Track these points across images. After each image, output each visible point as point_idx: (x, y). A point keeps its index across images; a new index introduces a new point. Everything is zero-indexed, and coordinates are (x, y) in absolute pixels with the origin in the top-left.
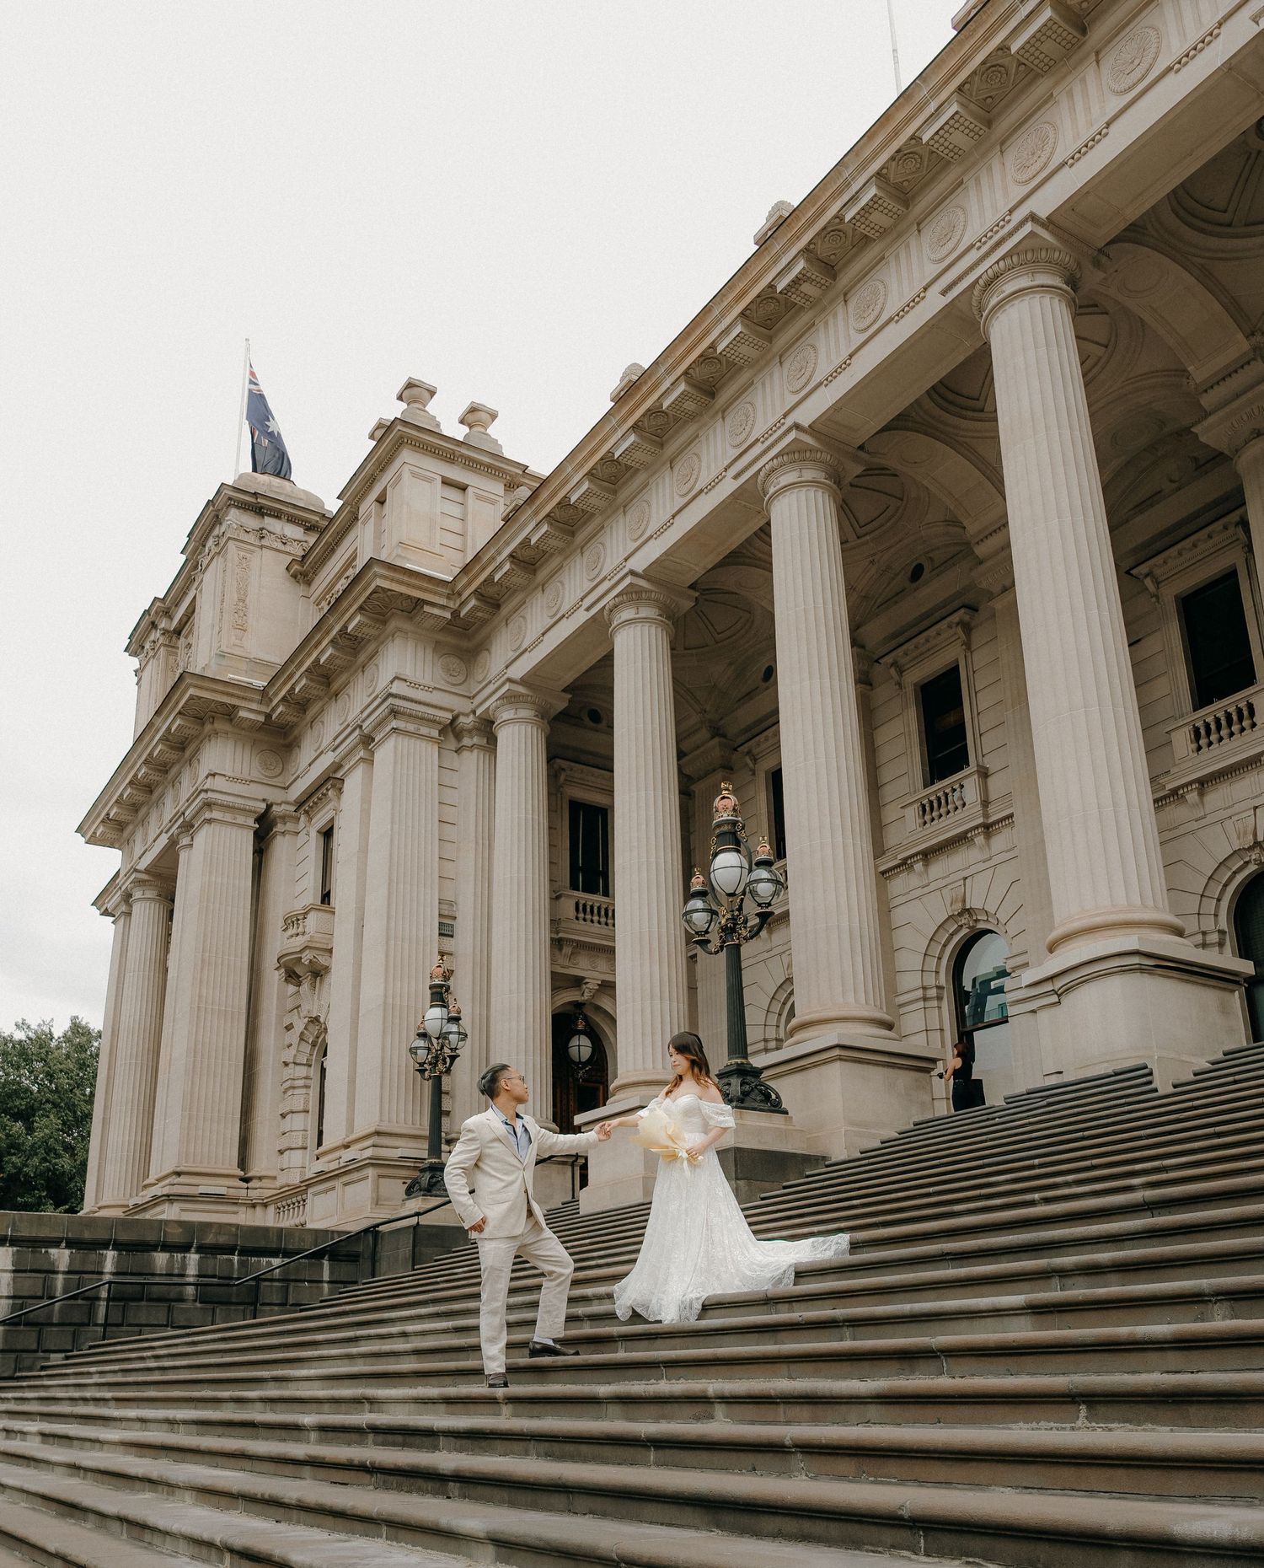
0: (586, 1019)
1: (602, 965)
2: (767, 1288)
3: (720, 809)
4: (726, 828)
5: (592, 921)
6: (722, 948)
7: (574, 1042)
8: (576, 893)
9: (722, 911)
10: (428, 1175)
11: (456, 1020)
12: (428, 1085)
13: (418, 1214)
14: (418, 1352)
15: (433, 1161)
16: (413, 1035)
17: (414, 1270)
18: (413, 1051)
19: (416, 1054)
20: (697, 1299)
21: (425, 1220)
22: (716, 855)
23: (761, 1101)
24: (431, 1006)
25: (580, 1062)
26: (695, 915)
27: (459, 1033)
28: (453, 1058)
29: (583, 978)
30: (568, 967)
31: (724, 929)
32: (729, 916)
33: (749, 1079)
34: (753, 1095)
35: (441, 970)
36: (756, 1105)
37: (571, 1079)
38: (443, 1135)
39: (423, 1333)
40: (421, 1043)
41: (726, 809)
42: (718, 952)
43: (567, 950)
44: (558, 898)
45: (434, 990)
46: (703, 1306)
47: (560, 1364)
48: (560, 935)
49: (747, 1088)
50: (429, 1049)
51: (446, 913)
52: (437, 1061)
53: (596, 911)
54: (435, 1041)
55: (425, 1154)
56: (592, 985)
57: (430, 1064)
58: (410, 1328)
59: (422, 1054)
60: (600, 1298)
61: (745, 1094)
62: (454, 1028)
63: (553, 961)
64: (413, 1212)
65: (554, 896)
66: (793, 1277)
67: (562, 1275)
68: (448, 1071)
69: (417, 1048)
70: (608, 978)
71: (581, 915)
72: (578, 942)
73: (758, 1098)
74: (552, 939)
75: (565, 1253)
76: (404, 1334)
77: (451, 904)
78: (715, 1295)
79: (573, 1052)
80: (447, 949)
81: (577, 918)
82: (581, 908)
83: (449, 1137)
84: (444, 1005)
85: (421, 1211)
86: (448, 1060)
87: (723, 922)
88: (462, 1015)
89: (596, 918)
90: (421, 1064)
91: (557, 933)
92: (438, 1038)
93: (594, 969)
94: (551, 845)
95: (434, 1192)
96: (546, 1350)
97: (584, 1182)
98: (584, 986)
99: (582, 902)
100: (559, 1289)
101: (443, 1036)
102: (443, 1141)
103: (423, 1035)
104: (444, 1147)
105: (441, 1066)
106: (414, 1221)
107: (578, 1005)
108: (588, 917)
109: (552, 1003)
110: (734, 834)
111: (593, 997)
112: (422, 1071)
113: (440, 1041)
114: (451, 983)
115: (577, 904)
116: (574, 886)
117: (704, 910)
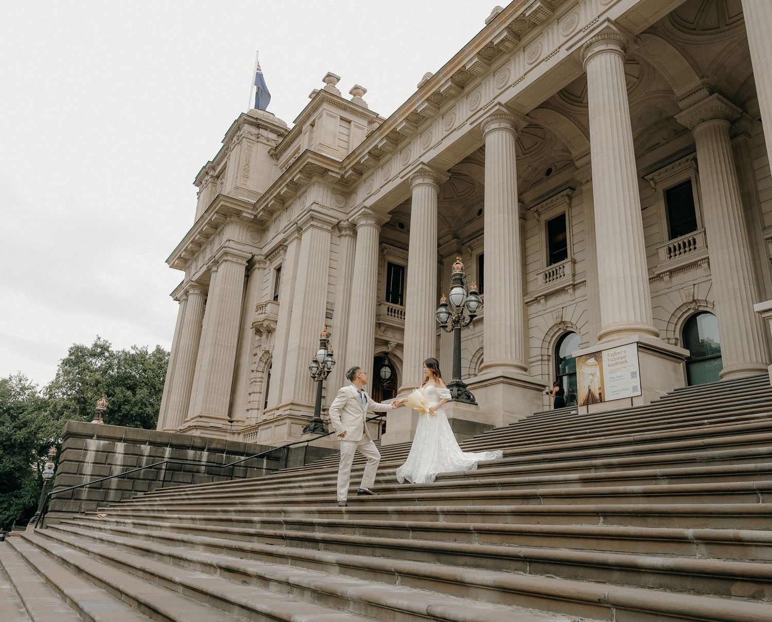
0: (389, 360)
1: (398, 336)
3: (455, 267)
4: (457, 277)
5: (395, 316)
6: (452, 329)
7: (383, 369)
8: (388, 303)
9: (454, 313)
10: (313, 424)
11: (331, 355)
12: (316, 384)
13: (308, 441)
14: (307, 494)
15: (317, 418)
16: (311, 361)
17: (304, 466)
18: (311, 368)
19: (312, 370)
21: (311, 444)
22: (452, 288)
23: (466, 399)
24: (320, 349)
25: (385, 379)
26: (441, 314)
27: (332, 361)
28: (328, 372)
29: (389, 341)
30: (382, 336)
31: (454, 321)
32: (456, 316)
33: (461, 388)
34: (462, 396)
35: (326, 333)
36: (463, 400)
37: (380, 386)
38: (322, 406)
39: (309, 487)
40: (314, 365)
41: (458, 268)
42: (450, 332)
43: (383, 328)
44: (380, 305)
45: (322, 342)
46: (436, 477)
48: (380, 321)
49: (460, 392)
50: (318, 368)
51: (329, 308)
52: (321, 373)
53: (396, 312)
54: (321, 364)
55: (313, 415)
56: (393, 344)
57: (318, 374)
58: (304, 484)
59: (315, 370)
60: (390, 474)
61: (459, 395)
62: (330, 359)
63: (376, 333)
64: (306, 440)
65: (378, 304)
66: (476, 467)
68: (326, 378)
69: (312, 367)
70: (400, 342)
71: (390, 313)
72: (387, 325)
73: (465, 397)
74: (376, 323)
76: (301, 487)
77: (332, 304)
78: (441, 473)
79: (382, 374)
80: (328, 324)
81: (388, 315)
82: (390, 310)
83: (324, 408)
84: (326, 349)
85: (310, 440)
86: (326, 373)
87: (454, 318)
88: (333, 353)
89: (396, 315)
90: (314, 374)
91: (379, 320)
92: (322, 363)
93: (394, 338)
94: (378, 281)
95: (316, 432)
96: (366, 493)
97: (384, 432)
98: (389, 345)
99: (391, 307)
101: (324, 362)
102: (321, 409)
103: (316, 362)
104: (322, 412)
105: (323, 376)
106: (306, 444)
107: (386, 353)
108: (393, 314)
109: (375, 352)
110: (461, 279)
111: (393, 350)
112: (314, 378)
113: (323, 364)
114: (329, 339)
115: (388, 308)
116: (388, 300)
117: (446, 312)
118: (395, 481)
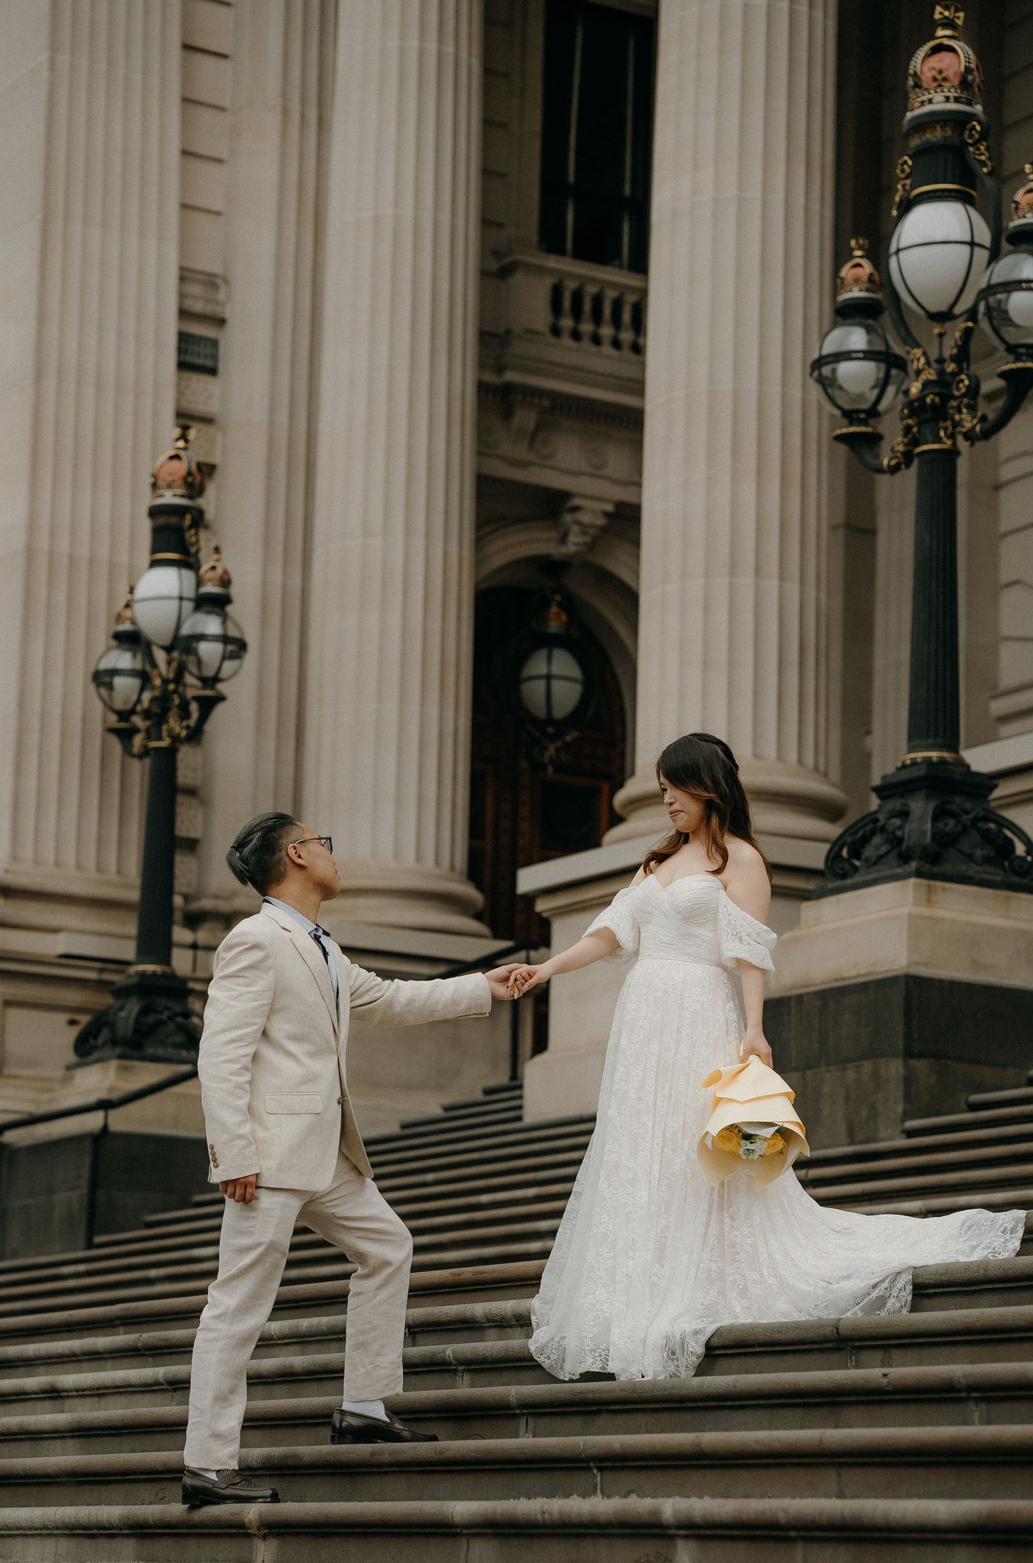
0: (570, 605)
1: (616, 461)
2: (853, 1316)
3: (927, 75)
4: (935, 135)
5: (596, 340)
6: (908, 458)
7: (538, 665)
8: (553, 262)
9: (917, 358)
10: (133, 1007)
11: (217, 603)
12: (139, 770)
13: (105, 1105)
14: (84, 1433)
15: (150, 968)
16: (102, 638)
17: (90, 1245)
18: (103, 679)
19: (110, 687)
20: (696, 1333)
21: (123, 1121)
22: (907, 206)
23: (987, 860)
24: (154, 564)
25: (550, 720)
26: (846, 369)
27: (225, 639)
28: (208, 704)
29: (565, 496)
30: (524, 465)
31: (915, 408)
32: (930, 375)
33: (958, 802)
34: (965, 845)
35: (180, 468)
36: (972, 870)
37: (524, 765)
38: (178, 901)
39: (99, 1392)
40: (124, 660)
41: (940, 81)
42: (894, 470)
43: (525, 418)
44: (505, 272)
45: (163, 520)
46: (709, 1346)
47: (386, 1458)
48: (511, 376)
49: (951, 824)
50: (144, 677)
51: (198, 307)
52: (165, 711)
53: (607, 311)
54: (160, 656)
55: (128, 951)
56: (592, 514)
57: (147, 714)
58: (69, 1379)
59: (125, 686)
60: (501, 1324)
61: (944, 842)
62: (212, 625)
63: (484, 445)
64: (91, 1099)
65: (494, 267)
66: (907, 1295)
67: (387, 1263)
68: (195, 735)
69: (114, 672)
70: (625, 495)
71: (567, 323)
72: (555, 396)
73: (978, 853)
74: (483, 389)
75: (390, 1214)
76: (54, 1395)
77: (211, 282)
78: (731, 1329)
79: (534, 692)
80: (199, 405)
81: (556, 331)
82: (567, 303)
83: (197, 906)
84: (189, 562)
85: (115, 1096)
86: (194, 708)
87: (915, 388)
88: (235, 591)
89: (607, 331)
90: (124, 715)
91: (500, 369)
92: (168, 649)
93: (597, 471)
94: (489, 123)
95: (150, 1051)
96: (370, 1431)
97: (541, 1044)
98: (568, 518)
99: (571, 285)
100: (383, 1295)
101: (183, 645)
102: (178, 916)
103: (131, 639)
104: (181, 934)
105: (174, 724)
106: (93, 1121)
107: (551, 567)
108: (587, 327)
109: (478, 563)
110: (958, 150)
111: (591, 547)
112: (125, 735)
113: (175, 654)
114: (208, 502)
115: (557, 292)
116: (551, 242)
117: (868, 355)
118: (525, 1365)
